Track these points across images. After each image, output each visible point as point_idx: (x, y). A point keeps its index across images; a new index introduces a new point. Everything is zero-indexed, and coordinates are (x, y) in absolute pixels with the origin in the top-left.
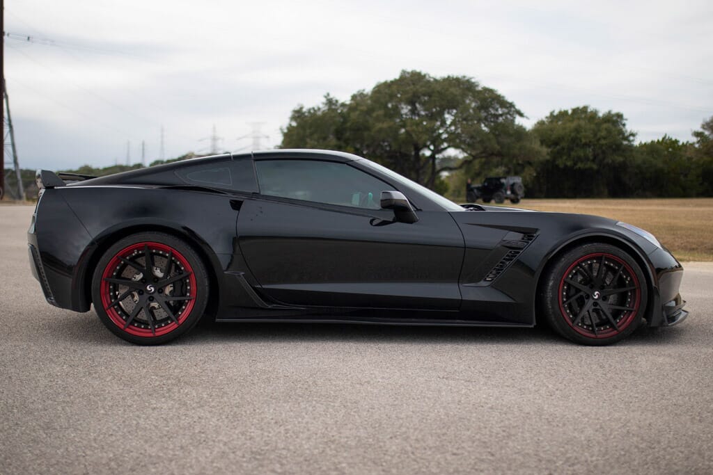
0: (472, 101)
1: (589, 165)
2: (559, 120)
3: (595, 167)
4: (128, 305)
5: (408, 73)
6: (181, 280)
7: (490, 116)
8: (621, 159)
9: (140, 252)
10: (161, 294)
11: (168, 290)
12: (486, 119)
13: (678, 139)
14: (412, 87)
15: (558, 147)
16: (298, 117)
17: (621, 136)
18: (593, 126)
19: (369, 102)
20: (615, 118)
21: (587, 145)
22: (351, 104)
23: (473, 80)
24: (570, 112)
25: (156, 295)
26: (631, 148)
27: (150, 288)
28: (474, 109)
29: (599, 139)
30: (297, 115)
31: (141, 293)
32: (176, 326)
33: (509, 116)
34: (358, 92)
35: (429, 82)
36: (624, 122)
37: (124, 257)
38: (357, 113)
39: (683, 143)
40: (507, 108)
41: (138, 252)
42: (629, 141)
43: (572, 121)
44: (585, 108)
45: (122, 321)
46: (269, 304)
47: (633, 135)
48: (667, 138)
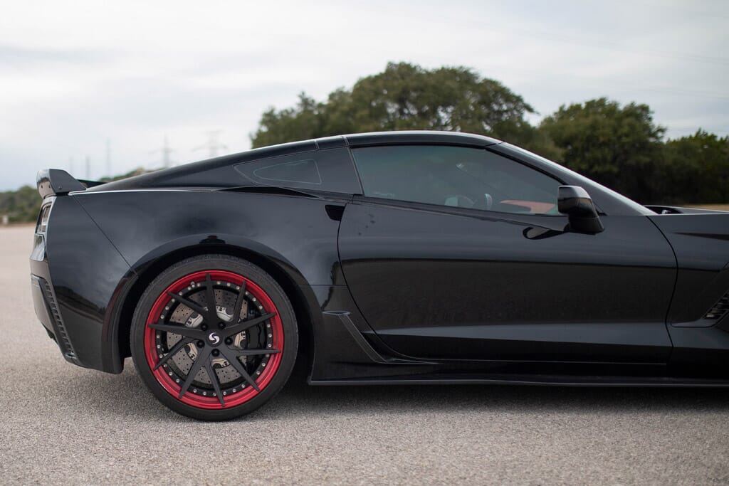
0: (472, 96)
1: (608, 167)
2: (570, 115)
3: (615, 169)
4: (181, 361)
5: (395, 65)
6: (258, 325)
7: (492, 114)
8: (647, 160)
9: (199, 285)
10: (230, 347)
11: (239, 339)
12: (488, 116)
13: (715, 134)
14: (401, 81)
15: (570, 147)
16: (270, 121)
17: (646, 133)
18: (612, 122)
19: (350, 100)
20: (639, 112)
21: (604, 144)
22: (329, 105)
23: (472, 71)
24: (583, 106)
25: (223, 348)
26: (659, 146)
27: (214, 338)
28: (474, 105)
29: (620, 138)
30: (268, 119)
31: (200, 345)
32: (254, 392)
33: (515, 113)
34: (338, 90)
35: (420, 75)
36: (650, 115)
37: (176, 292)
38: (337, 114)
39: (722, 139)
40: (512, 102)
41: (196, 284)
42: (657, 138)
43: (587, 116)
44: (602, 101)
45: (175, 385)
46: (387, 359)
47: (662, 130)
48: (701, 133)
